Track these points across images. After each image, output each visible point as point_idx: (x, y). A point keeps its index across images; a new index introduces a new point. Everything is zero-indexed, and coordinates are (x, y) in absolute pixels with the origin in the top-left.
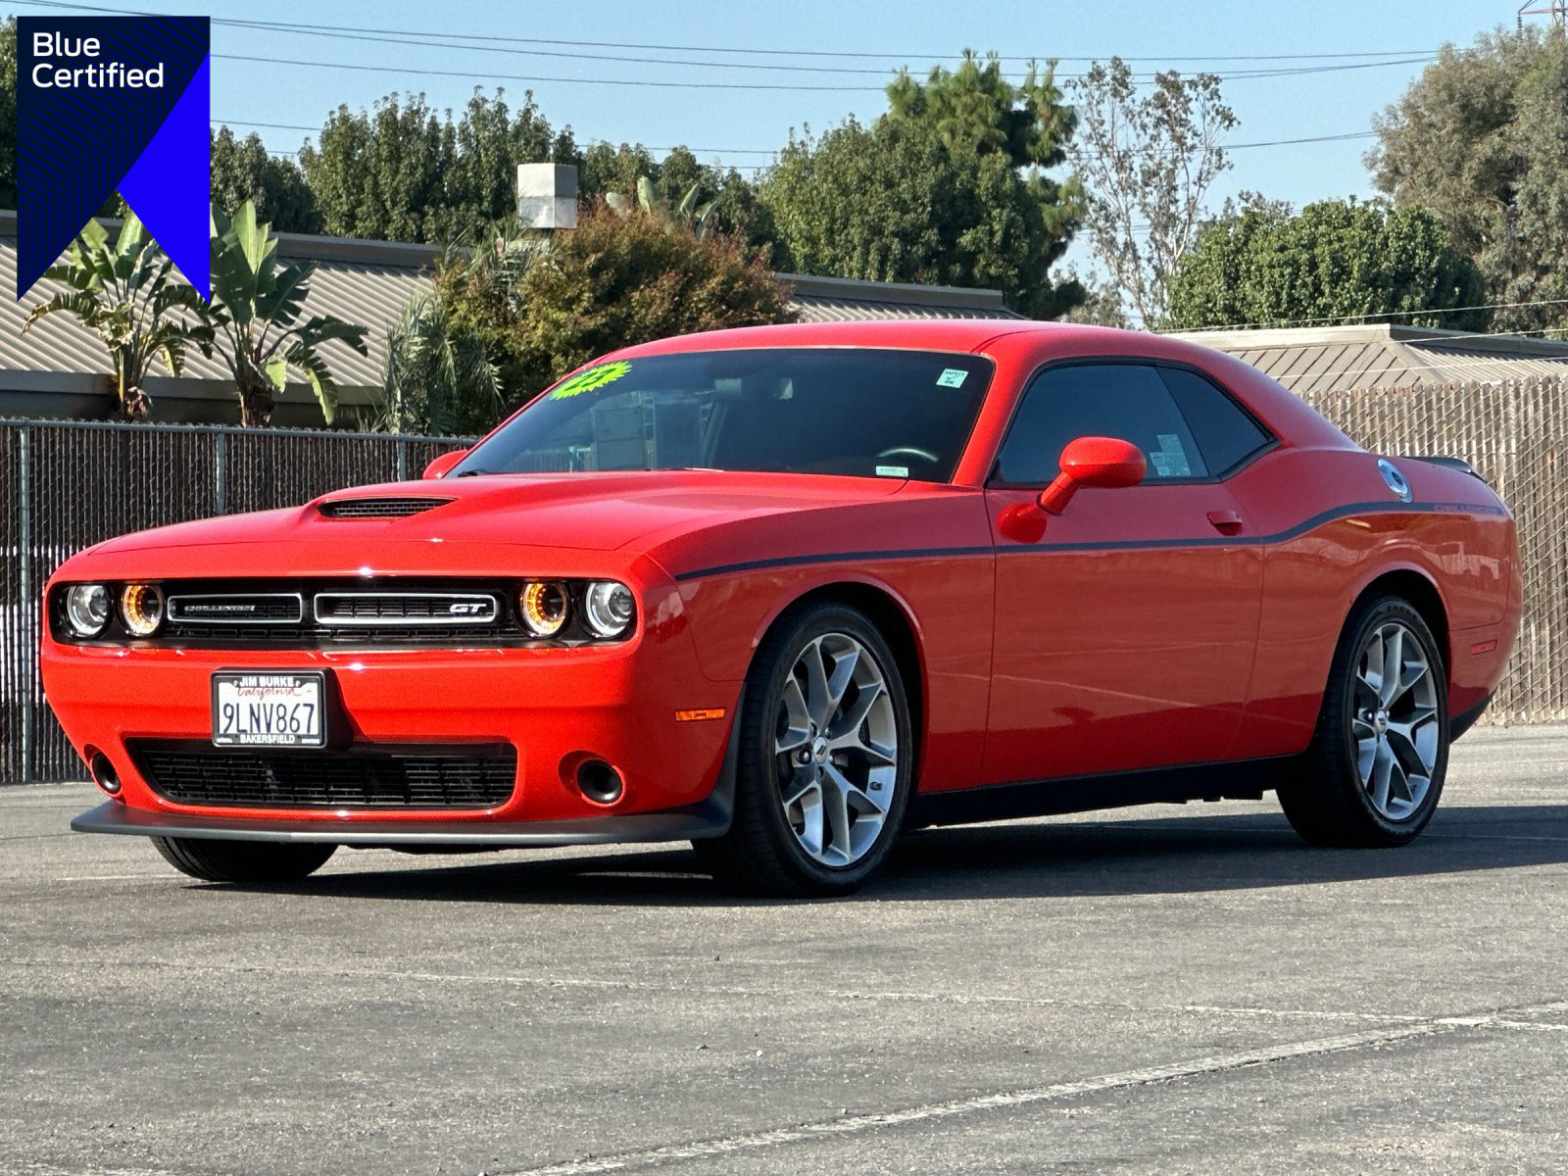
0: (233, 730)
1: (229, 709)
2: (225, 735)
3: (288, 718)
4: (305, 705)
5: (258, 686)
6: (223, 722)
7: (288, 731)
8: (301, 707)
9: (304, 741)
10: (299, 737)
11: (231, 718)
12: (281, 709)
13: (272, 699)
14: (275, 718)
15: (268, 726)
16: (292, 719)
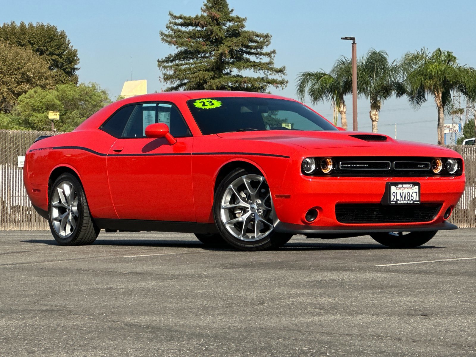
0: (395, 200)
1: (394, 194)
2: (393, 201)
3: (410, 196)
4: (415, 192)
5: (403, 187)
6: (392, 198)
7: (410, 200)
8: (414, 193)
9: (415, 202)
10: (414, 201)
11: (394, 196)
12: (409, 193)
13: (406, 191)
14: (407, 196)
15: (405, 198)
16: (412, 196)
